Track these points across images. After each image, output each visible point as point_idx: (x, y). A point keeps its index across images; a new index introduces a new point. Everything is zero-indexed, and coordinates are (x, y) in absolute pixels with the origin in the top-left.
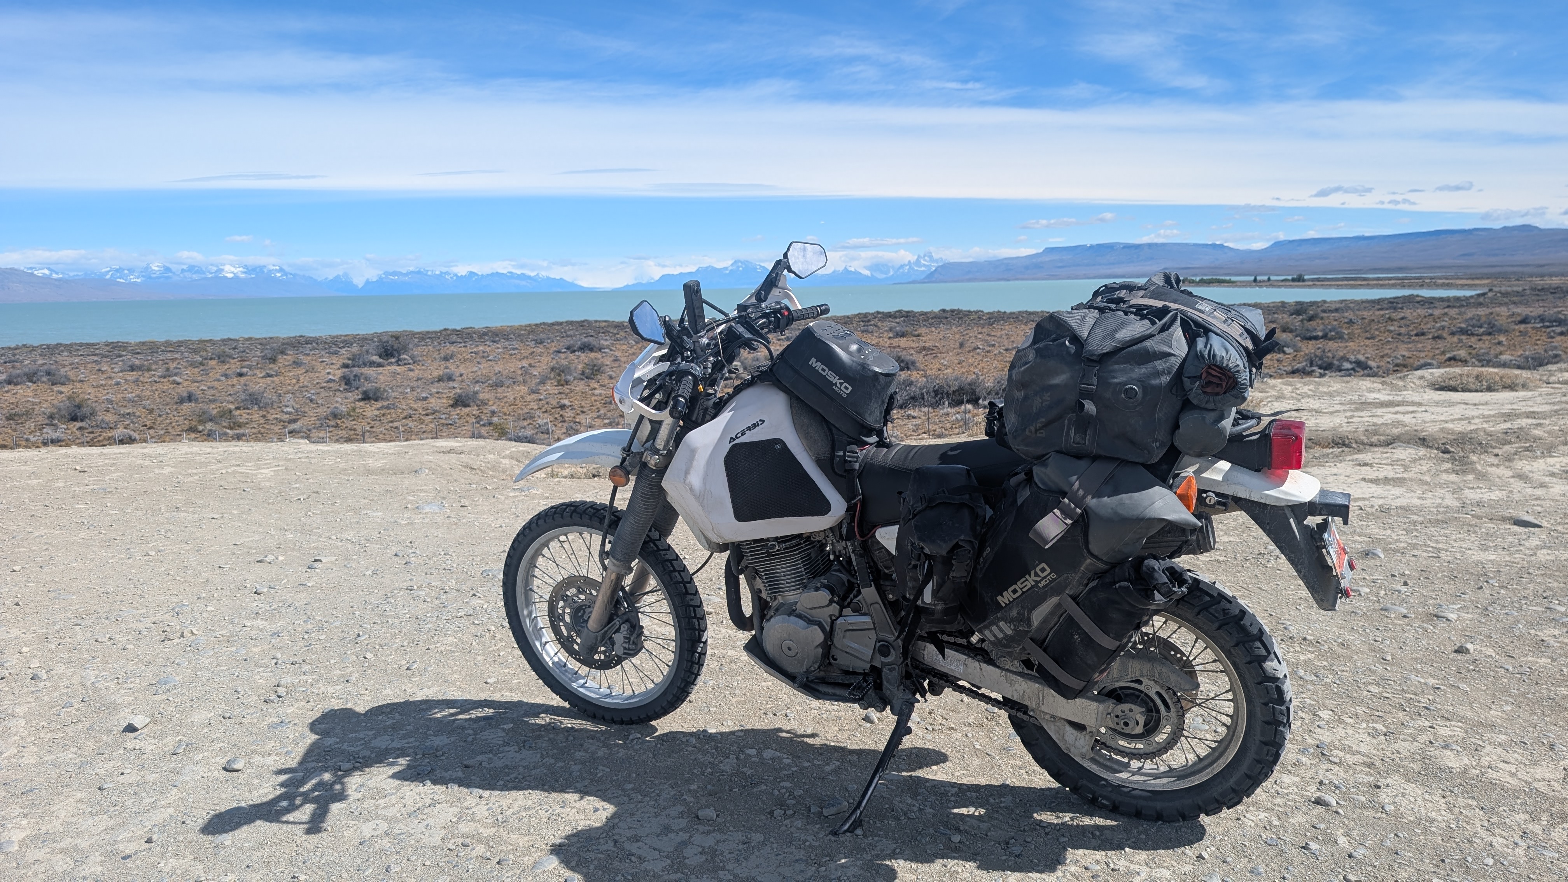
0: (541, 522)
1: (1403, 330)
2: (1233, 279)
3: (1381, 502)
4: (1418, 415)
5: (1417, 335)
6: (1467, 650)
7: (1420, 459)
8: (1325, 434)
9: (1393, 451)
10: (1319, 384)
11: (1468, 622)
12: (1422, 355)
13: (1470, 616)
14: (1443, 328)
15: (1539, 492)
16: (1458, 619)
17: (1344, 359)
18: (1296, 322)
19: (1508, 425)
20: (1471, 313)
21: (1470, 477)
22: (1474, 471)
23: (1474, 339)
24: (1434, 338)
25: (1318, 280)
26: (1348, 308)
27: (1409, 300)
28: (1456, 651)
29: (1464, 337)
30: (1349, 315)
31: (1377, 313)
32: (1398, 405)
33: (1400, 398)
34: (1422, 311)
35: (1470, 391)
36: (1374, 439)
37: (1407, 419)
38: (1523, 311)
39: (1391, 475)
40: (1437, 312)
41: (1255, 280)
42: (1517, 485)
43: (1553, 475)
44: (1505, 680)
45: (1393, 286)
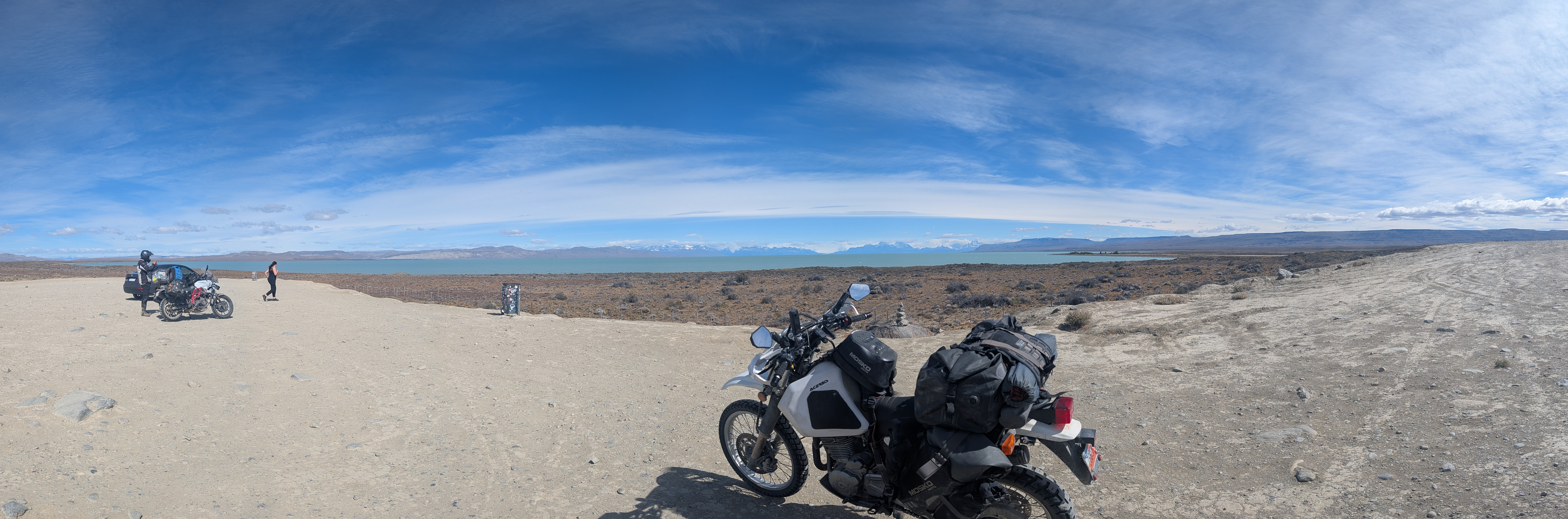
0: (733, 407)
1: (1151, 273)
2: (1093, 252)
3: (1128, 363)
4: (1148, 317)
5: (1155, 275)
6: (1147, 443)
7: (1145, 339)
8: (1114, 328)
9: (1137, 336)
10: (1115, 304)
11: (1150, 427)
12: (1157, 283)
13: (1151, 423)
14: (1163, 272)
15: (1183, 353)
16: (1146, 426)
17: (1131, 285)
18: (1115, 270)
19: (1176, 321)
20: (1172, 266)
21: (1161, 348)
22: (1163, 345)
23: (1173, 276)
24: (1161, 276)
25: (1123, 253)
26: (1133, 264)
27: (1153, 261)
28: (1143, 444)
29: (1170, 276)
30: (1133, 267)
31: (1142, 266)
32: (1142, 313)
33: (1142, 309)
34: (1157, 266)
35: (1166, 304)
36: (1131, 329)
37: (1143, 319)
38: (1187, 266)
39: (1134, 348)
40: (1161, 266)
41: (1101, 253)
42: (1176, 350)
43: (1188, 344)
44: (1159, 457)
45: (1148, 256)
